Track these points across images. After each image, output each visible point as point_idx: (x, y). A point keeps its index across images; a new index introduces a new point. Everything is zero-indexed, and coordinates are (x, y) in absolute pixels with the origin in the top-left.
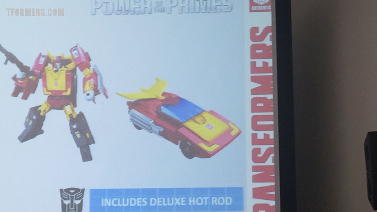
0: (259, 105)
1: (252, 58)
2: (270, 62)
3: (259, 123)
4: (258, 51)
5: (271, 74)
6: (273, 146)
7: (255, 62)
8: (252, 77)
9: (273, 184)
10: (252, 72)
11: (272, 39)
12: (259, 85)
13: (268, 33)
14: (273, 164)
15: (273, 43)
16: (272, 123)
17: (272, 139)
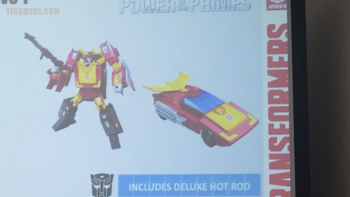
0: (275, 97)
1: (268, 53)
2: (286, 57)
3: (276, 114)
4: (274, 47)
5: (287, 68)
6: (288, 136)
7: (271, 58)
8: (269, 71)
9: (289, 171)
10: (269, 67)
11: (287, 36)
12: (275, 79)
13: (284, 30)
14: (289, 152)
15: (288, 39)
16: (287, 114)
17: (287, 129)
